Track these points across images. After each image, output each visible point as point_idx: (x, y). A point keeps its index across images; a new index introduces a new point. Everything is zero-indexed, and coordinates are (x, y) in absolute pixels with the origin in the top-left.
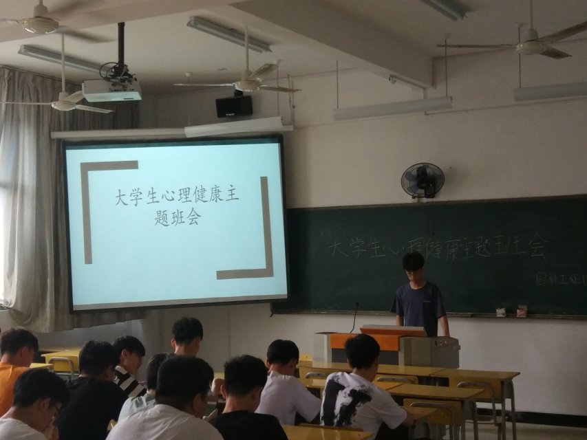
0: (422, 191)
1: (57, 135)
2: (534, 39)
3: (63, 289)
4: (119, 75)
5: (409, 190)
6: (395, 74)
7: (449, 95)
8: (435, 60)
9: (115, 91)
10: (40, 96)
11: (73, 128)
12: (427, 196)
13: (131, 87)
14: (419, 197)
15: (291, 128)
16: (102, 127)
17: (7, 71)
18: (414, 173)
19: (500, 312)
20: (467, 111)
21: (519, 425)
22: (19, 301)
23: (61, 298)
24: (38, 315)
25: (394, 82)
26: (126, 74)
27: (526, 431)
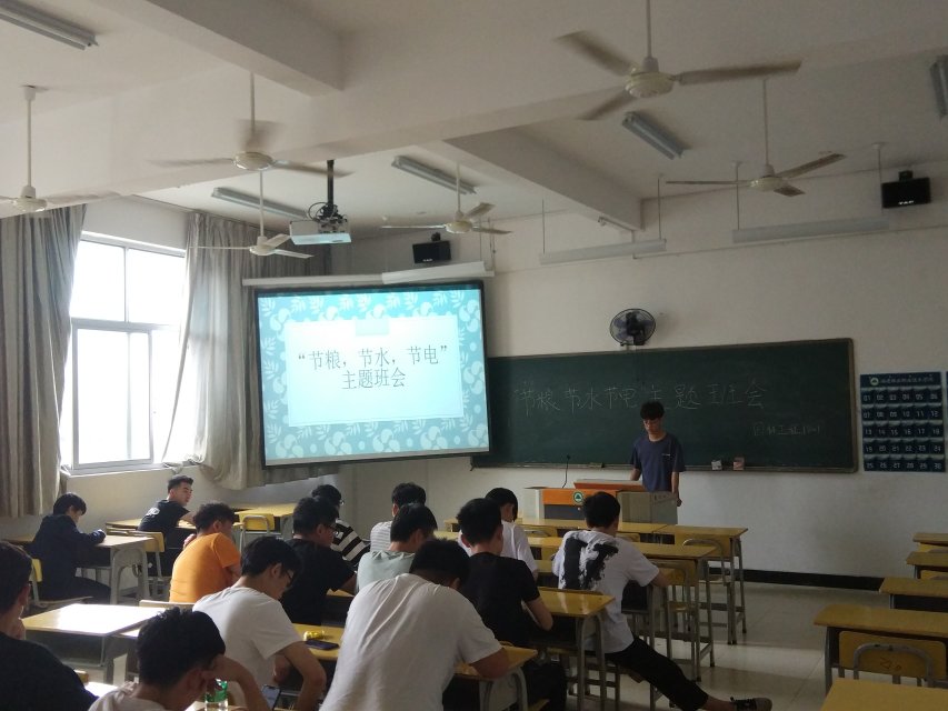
0: (631, 339)
1: (249, 282)
2: (770, 175)
3: (255, 442)
4: (330, 216)
5: (618, 337)
6: (603, 215)
7: (663, 237)
8: (644, 202)
9: (325, 232)
10: (231, 242)
11: (264, 275)
12: (636, 344)
13: (341, 228)
14: (628, 344)
15: (492, 274)
16: (294, 274)
17: (197, 215)
18: (624, 319)
19: (716, 464)
20: (678, 254)
21: (748, 585)
22: (210, 457)
23: (253, 453)
24: (228, 471)
25: (604, 224)
26: (336, 215)
27: (753, 591)
